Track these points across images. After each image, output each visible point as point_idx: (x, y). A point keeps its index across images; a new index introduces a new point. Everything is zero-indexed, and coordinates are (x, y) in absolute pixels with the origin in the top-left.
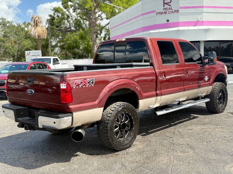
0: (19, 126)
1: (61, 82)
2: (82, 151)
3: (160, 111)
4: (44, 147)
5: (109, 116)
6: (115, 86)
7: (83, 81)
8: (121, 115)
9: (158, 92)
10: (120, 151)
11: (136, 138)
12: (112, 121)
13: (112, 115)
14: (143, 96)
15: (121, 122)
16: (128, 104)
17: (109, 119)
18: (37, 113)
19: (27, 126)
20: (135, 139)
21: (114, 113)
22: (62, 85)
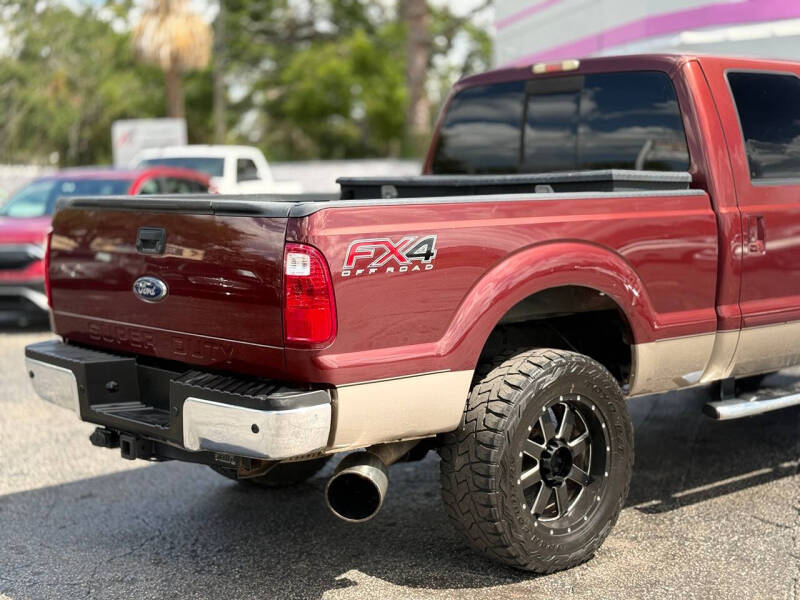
0: (96, 439)
1: (288, 245)
2: (367, 564)
3: (735, 401)
4: (201, 539)
5: (498, 410)
6: (521, 278)
7: (386, 243)
8: (550, 410)
9: (725, 311)
10: (544, 574)
11: (618, 522)
12: (511, 435)
13: (513, 406)
14: (656, 327)
15: (552, 442)
16: (584, 358)
17: (497, 424)
18: (176, 382)
19: (130, 439)
20: (613, 523)
21: (520, 399)
22: (294, 262)
